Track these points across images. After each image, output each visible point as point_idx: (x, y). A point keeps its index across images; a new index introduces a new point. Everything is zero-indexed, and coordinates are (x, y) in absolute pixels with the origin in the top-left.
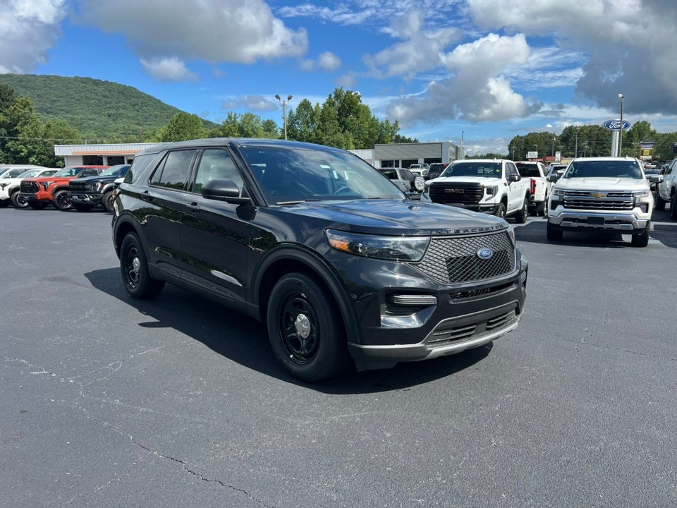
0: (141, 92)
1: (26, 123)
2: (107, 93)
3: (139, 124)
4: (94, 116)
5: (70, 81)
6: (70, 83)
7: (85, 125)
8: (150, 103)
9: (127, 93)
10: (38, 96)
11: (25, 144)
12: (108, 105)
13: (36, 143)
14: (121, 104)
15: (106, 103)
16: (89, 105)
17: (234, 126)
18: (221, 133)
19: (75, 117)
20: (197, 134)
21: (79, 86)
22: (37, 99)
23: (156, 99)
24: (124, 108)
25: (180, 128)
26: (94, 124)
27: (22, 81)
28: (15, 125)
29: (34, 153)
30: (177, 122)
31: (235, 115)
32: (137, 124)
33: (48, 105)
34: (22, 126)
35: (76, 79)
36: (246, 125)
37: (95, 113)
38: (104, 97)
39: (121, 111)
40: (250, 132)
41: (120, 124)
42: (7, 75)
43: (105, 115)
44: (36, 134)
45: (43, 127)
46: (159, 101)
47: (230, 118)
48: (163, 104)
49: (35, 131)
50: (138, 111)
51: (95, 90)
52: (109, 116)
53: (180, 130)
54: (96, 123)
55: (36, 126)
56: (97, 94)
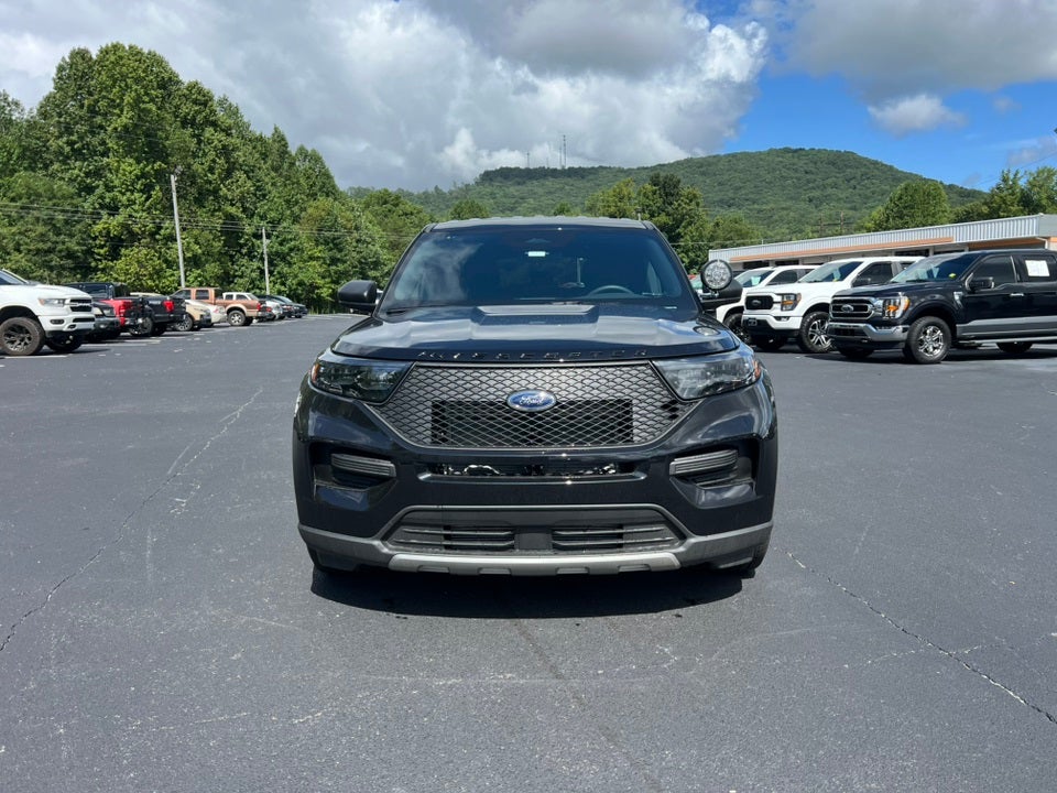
0: (861, 158)
1: (690, 224)
2: (811, 167)
3: (854, 209)
4: (789, 203)
5: (762, 157)
6: (761, 159)
7: (776, 217)
8: (876, 172)
9: (842, 163)
10: (720, 184)
11: (686, 253)
12: (811, 185)
13: (700, 249)
14: (829, 181)
15: (808, 182)
16: (783, 188)
17: (1013, 194)
18: (985, 209)
19: (764, 207)
20: (933, 215)
21: (773, 162)
22: (717, 188)
23: (886, 166)
24: (835, 186)
25: (905, 208)
26: (788, 215)
27: (701, 167)
28: (678, 227)
29: (696, 263)
30: (900, 198)
31: (1016, 175)
32: (851, 209)
33: (731, 194)
34: (685, 227)
35: (770, 152)
36: (1036, 189)
37: (791, 198)
38: (807, 173)
39: (829, 191)
40: (1044, 202)
41: (825, 212)
42: (687, 161)
43: (805, 201)
44: (701, 237)
45: (710, 226)
46: (891, 168)
47: (1005, 180)
48: (897, 171)
49: (701, 233)
50: (855, 188)
51: (794, 164)
52: (810, 201)
53: (905, 212)
54: (792, 214)
55: (701, 226)
56: (796, 171)
